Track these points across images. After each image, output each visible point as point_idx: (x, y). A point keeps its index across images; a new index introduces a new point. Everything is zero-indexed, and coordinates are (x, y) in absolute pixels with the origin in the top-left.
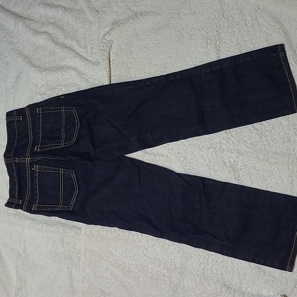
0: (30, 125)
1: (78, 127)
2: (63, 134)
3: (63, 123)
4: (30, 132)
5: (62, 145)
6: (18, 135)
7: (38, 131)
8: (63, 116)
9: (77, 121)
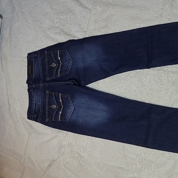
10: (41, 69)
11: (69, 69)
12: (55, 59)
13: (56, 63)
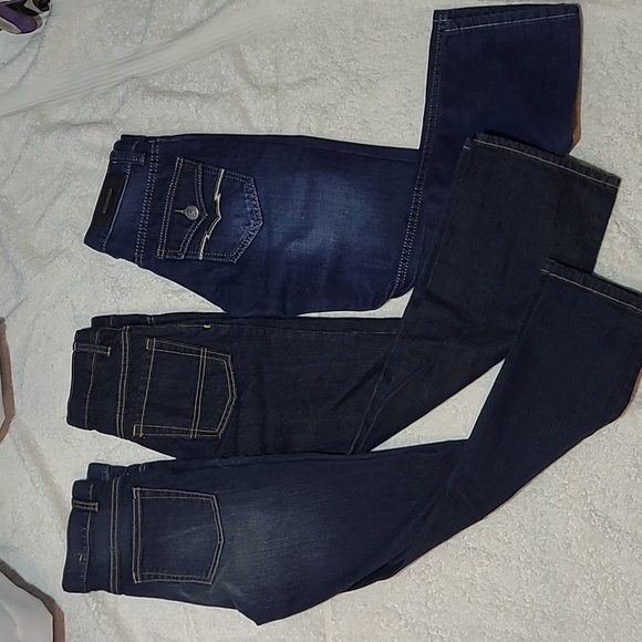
0: (124, 371)
1: (231, 399)
2: (198, 408)
3: (200, 384)
4: (122, 386)
5: (194, 432)
6: (94, 384)
7: (142, 387)
8: (203, 368)
9: (232, 388)
10: (146, 213)
11: (243, 246)
12: (203, 194)
13: (201, 210)
